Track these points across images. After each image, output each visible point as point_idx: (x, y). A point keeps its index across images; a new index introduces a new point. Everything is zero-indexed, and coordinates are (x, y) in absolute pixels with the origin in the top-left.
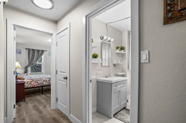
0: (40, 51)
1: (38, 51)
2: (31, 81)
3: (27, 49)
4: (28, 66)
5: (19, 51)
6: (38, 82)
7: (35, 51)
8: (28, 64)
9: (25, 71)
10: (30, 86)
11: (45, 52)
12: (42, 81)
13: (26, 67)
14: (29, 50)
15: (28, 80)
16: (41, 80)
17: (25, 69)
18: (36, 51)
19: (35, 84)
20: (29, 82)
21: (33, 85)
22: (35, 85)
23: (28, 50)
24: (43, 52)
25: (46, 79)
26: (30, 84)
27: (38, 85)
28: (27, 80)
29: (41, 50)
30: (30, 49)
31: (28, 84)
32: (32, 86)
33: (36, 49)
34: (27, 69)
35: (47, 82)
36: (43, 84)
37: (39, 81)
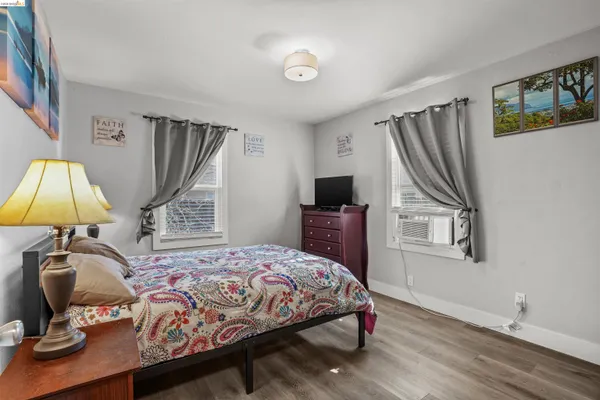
0: (209, 130)
1: (201, 128)
2: (180, 308)
3: (151, 119)
4: (154, 200)
5: (117, 129)
6: (222, 317)
7: (186, 128)
8: (154, 194)
9: (142, 226)
10: (170, 348)
11: (228, 136)
12: (250, 303)
13: (145, 209)
14: (160, 123)
15: (157, 309)
16: (240, 298)
17: (142, 216)
18: (190, 129)
19: (208, 330)
20: (163, 325)
21: (194, 337)
22: (204, 341)
23: (154, 123)
24: (219, 131)
25: (272, 290)
26: (174, 336)
27: (224, 337)
28: (154, 306)
29: (213, 127)
30: (164, 118)
31: (160, 335)
32: (186, 352)
33: (191, 120)
34: (151, 216)
35: (275, 310)
36: (255, 324)
37: (229, 304)
